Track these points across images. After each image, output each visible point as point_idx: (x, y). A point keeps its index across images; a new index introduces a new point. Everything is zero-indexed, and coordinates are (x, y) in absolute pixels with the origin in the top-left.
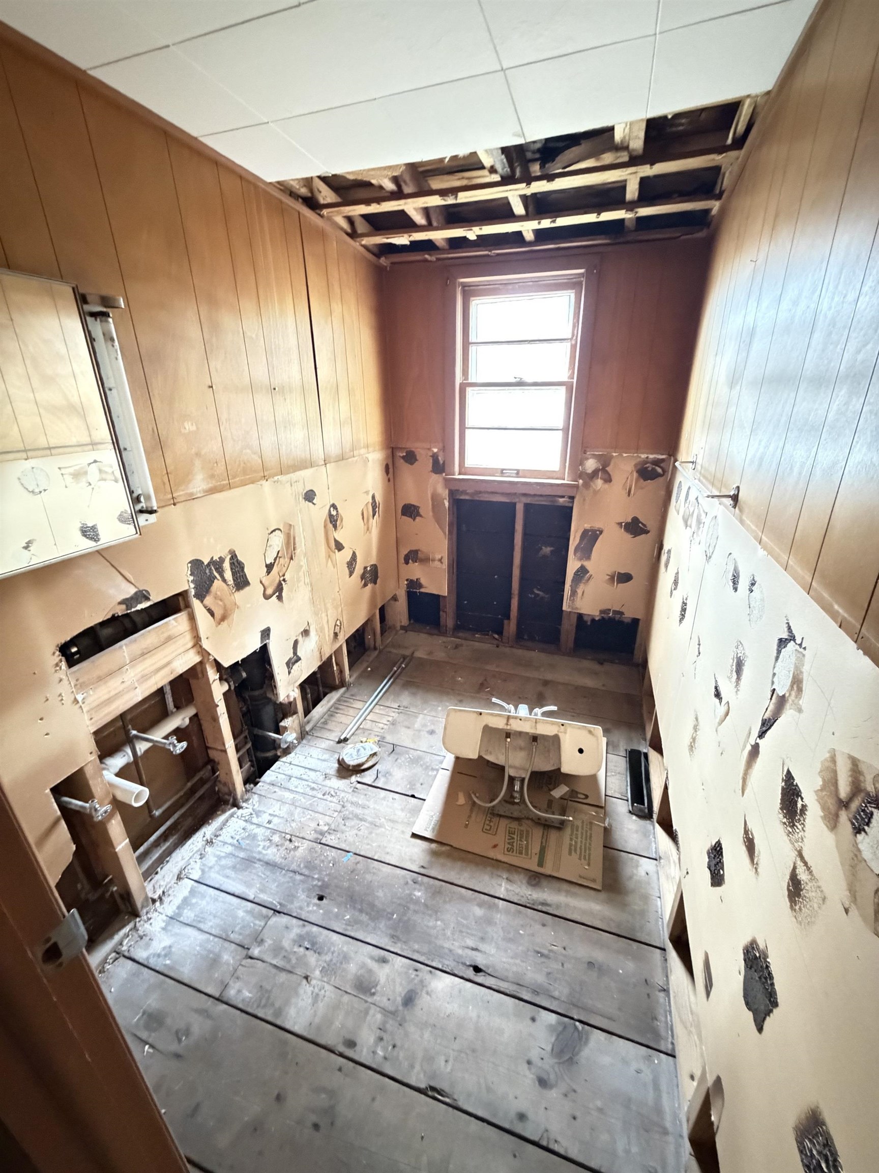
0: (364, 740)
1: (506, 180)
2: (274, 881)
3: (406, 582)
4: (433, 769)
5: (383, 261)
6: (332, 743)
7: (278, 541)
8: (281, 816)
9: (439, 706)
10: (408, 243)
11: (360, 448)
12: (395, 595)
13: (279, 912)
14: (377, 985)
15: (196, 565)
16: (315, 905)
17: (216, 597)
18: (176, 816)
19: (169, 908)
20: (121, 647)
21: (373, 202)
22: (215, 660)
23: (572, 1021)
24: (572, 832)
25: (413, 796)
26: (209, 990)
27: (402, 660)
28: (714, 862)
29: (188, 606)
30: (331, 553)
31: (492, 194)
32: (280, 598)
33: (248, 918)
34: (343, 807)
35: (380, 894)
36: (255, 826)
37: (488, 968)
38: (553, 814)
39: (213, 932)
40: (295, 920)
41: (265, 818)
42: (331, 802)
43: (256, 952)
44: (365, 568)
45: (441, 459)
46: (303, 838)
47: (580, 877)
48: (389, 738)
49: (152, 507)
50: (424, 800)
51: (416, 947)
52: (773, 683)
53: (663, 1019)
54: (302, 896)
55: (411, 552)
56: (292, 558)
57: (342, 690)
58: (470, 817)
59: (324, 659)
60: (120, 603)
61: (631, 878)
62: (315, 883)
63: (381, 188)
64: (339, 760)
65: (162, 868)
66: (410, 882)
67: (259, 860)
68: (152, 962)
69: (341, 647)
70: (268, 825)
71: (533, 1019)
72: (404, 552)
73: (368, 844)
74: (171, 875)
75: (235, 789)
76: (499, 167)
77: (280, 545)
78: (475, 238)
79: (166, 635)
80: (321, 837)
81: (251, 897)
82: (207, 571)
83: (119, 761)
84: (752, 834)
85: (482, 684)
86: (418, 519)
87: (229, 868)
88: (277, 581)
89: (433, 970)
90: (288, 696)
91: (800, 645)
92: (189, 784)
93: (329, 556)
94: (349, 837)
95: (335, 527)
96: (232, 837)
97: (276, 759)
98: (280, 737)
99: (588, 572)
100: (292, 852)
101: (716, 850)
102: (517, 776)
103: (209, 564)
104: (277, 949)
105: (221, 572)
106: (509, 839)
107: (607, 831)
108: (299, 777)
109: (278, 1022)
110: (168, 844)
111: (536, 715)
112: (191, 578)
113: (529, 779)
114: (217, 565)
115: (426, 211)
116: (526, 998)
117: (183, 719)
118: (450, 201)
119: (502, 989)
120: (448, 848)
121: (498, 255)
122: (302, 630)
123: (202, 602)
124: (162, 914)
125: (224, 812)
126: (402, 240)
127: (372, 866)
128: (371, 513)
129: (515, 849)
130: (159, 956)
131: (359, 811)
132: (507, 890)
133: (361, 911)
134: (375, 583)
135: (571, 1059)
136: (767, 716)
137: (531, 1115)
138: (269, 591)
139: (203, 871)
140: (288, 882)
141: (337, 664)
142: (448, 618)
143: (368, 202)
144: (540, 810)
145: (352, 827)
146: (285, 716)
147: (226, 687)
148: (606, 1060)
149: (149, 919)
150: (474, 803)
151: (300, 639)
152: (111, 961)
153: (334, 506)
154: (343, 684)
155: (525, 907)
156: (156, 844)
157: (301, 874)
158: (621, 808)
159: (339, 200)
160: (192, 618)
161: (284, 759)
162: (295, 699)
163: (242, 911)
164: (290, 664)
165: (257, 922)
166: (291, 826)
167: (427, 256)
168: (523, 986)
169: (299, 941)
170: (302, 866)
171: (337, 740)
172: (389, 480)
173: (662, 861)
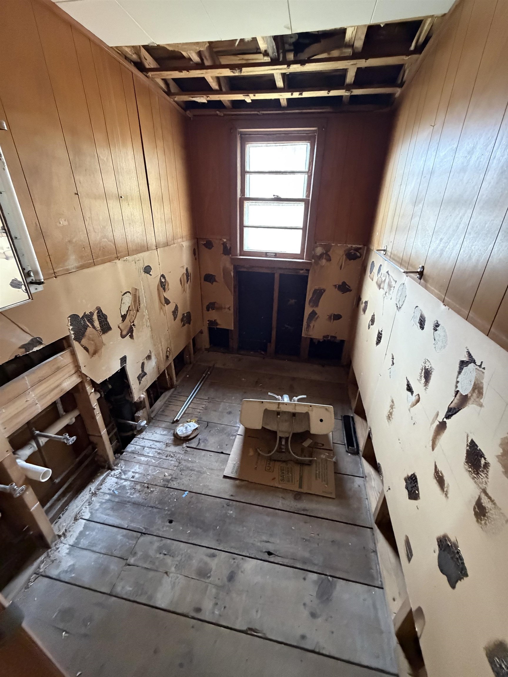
0: (189, 420)
1: (274, 62)
2: (140, 514)
3: (208, 322)
4: (233, 436)
5: (189, 113)
6: (168, 423)
7: (128, 300)
8: (140, 472)
9: (232, 397)
10: (206, 102)
11: (178, 239)
12: (202, 330)
13: (145, 534)
14: (211, 572)
15: (74, 318)
16: (168, 526)
17: (89, 339)
18: (70, 480)
19: (71, 540)
20: (23, 378)
21: (184, 70)
22: (91, 380)
23: (326, 576)
24: (316, 466)
25: (222, 453)
26: (103, 590)
27: (208, 369)
28: (410, 486)
29: (70, 346)
30: (163, 307)
31: (264, 71)
32: (132, 337)
33: (125, 540)
34: (180, 463)
35: (208, 515)
36: (124, 481)
37: (276, 552)
38: (305, 457)
39: (103, 552)
40: (155, 538)
41: (130, 474)
42: (171, 461)
43: (132, 561)
44: (183, 314)
45: (228, 246)
46: (156, 485)
47: (323, 492)
48: (204, 418)
49: (40, 280)
50: (230, 455)
51: (233, 544)
52: (457, 387)
53: (374, 568)
54: (159, 521)
55: (211, 303)
56: (138, 311)
57: (172, 390)
58: (257, 462)
59: (161, 372)
60: (20, 348)
61: (350, 490)
62: (166, 513)
63: (190, 59)
64: (174, 434)
65: (63, 514)
66: (225, 506)
67: (129, 502)
68: (63, 577)
69: (171, 364)
70: (132, 479)
71: (304, 579)
72: (206, 303)
73: (197, 485)
74: (70, 518)
75: (108, 459)
76: (270, 52)
77: (130, 303)
78: (251, 101)
79: (56, 366)
80: (167, 483)
81: (126, 526)
82: (82, 322)
83: (27, 452)
84: (442, 474)
85: (257, 382)
86: (214, 283)
87: (109, 509)
88: (129, 326)
89: (244, 557)
90: (140, 398)
91: (480, 366)
92: (78, 460)
93: (161, 308)
94: (185, 482)
95: (164, 289)
96: (109, 489)
97: (133, 436)
98: (137, 423)
99: (317, 314)
100: (150, 495)
101: (412, 479)
102: (283, 436)
103: (83, 317)
104: (146, 557)
105: (91, 322)
106: (281, 474)
107: (335, 463)
108: (150, 446)
109: (151, 604)
110: (66, 499)
111: (294, 401)
112: (71, 328)
113: (291, 438)
114: (89, 317)
115: (218, 79)
116: (298, 566)
117: (71, 419)
118: (237, 74)
119: (285, 564)
120: (247, 482)
121: (264, 114)
122: (147, 356)
123: (80, 343)
124: (66, 544)
125: (102, 473)
126: (202, 99)
127: (201, 498)
128: (186, 280)
129: (285, 479)
130: (66, 572)
131: (189, 465)
132: (283, 504)
133: (197, 527)
134: (190, 323)
135: (327, 599)
136: (452, 406)
137: (308, 635)
138: (124, 333)
139: (91, 513)
140: (149, 514)
141: (168, 375)
142: (234, 343)
143: (180, 70)
144: (297, 455)
145: (186, 475)
146: (138, 410)
147: (98, 395)
148: (346, 596)
149: (58, 548)
150: (259, 454)
151: (145, 361)
152: (33, 580)
153: (163, 276)
154: (172, 386)
155: (294, 513)
156: (58, 499)
157: (157, 508)
158: (342, 449)
159: (158, 66)
160: (73, 354)
161: (139, 436)
162: (144, 399)
163: (120, 535)
164: (140, 378)
165: (130, 542)
166: (147, 478)
167: (218, 112)
168: (296, 560)
169: (159, 550)
170: (157, 503)
171: (172, 422)
172: (196, 259)
173: (367, 478)
